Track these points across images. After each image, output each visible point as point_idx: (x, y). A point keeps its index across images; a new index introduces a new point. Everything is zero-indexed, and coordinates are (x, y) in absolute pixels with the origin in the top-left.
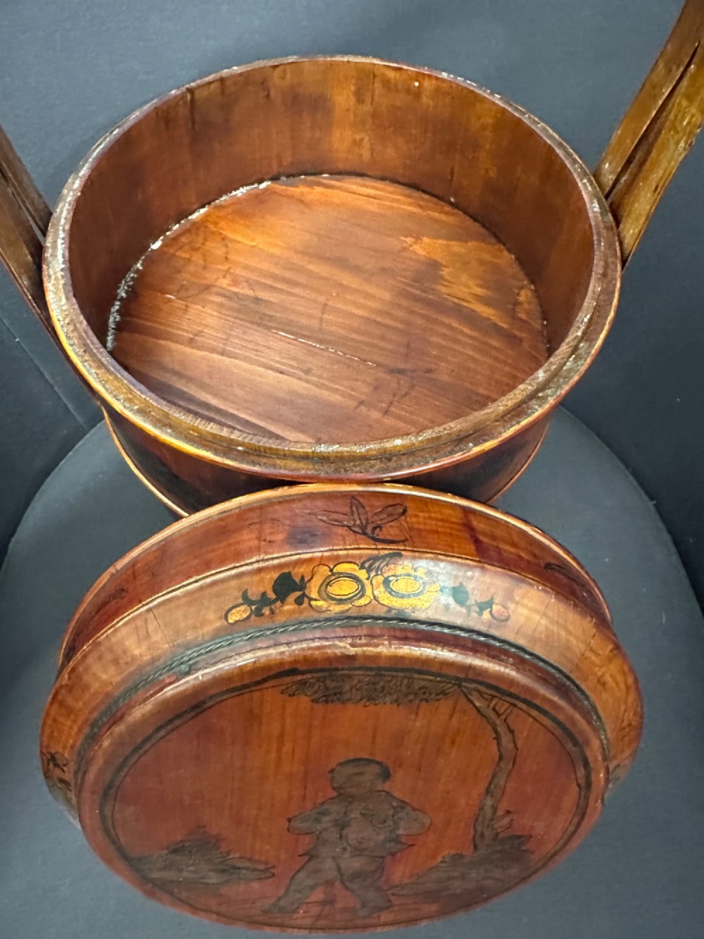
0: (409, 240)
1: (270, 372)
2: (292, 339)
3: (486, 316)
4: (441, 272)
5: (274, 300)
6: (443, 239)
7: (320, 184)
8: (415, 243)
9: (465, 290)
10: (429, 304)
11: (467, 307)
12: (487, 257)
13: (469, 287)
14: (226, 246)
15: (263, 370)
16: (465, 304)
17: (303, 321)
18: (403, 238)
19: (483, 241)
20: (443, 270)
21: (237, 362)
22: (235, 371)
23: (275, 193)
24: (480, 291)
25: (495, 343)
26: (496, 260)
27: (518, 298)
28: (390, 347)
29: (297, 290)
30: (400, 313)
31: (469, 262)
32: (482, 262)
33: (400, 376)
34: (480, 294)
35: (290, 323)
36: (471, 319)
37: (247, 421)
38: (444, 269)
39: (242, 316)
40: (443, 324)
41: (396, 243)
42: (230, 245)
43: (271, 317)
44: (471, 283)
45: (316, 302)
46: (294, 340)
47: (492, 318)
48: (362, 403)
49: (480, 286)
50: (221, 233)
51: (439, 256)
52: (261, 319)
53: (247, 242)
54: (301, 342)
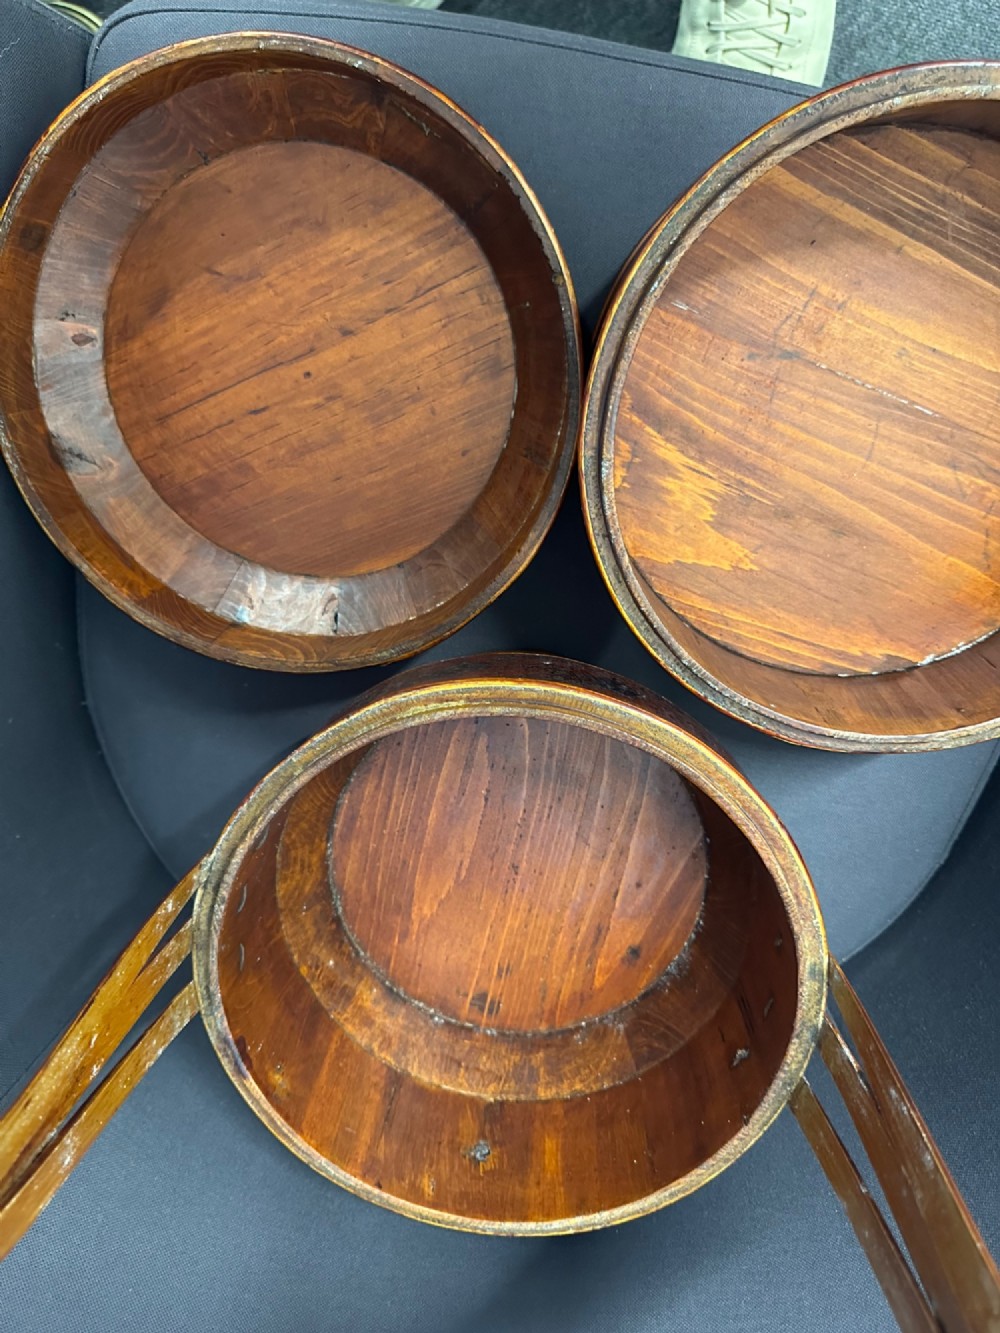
0: (747, 566)
1: (950, 352)
2: (917, 404)
3: (669, 446)
4: (714, 513)
5: (933, 465)
6: (704, 568)
7: (852, 659)
8: (740, 560)
9: (688, 485)
10: (738, 464)
11: (692, 458)
12: (653, 538)
13: (683, 490)
14: (986, 555)
15: (957, 355)
16: (692, 463)
17: (900, 432)
18: (755, 568)
19: (654, 565)
20: (712, 516)
21: (988, 367)
22: (991, 353)
23: (913, 646)
24: (669, 483)
25: (666, 402)
26: (643, 532)
27: (624, 474)
28: (795, 393)
29: (901, 480)
30: (776, 446)
31: (677, 529)
32: (661, 530)
33: (789, 348)
34: (670, 479)
35: (916, 429)
36: (689, 439)
37: (984, 277)
38: (711, 519)
39: (977, 439)
40: (726, 430)
41: (765, 561)
42: (980, 557)
43: (939, 439)
44: (678, 496)
45: (880, 463)
46: (914, 403)
47: (663, 443)
48: (841, 307)
49: (669, 492)
50: (991, 577)
51: (713, 536)
52: (952, 436)
53: (959, 562)
54: (906, 398)
